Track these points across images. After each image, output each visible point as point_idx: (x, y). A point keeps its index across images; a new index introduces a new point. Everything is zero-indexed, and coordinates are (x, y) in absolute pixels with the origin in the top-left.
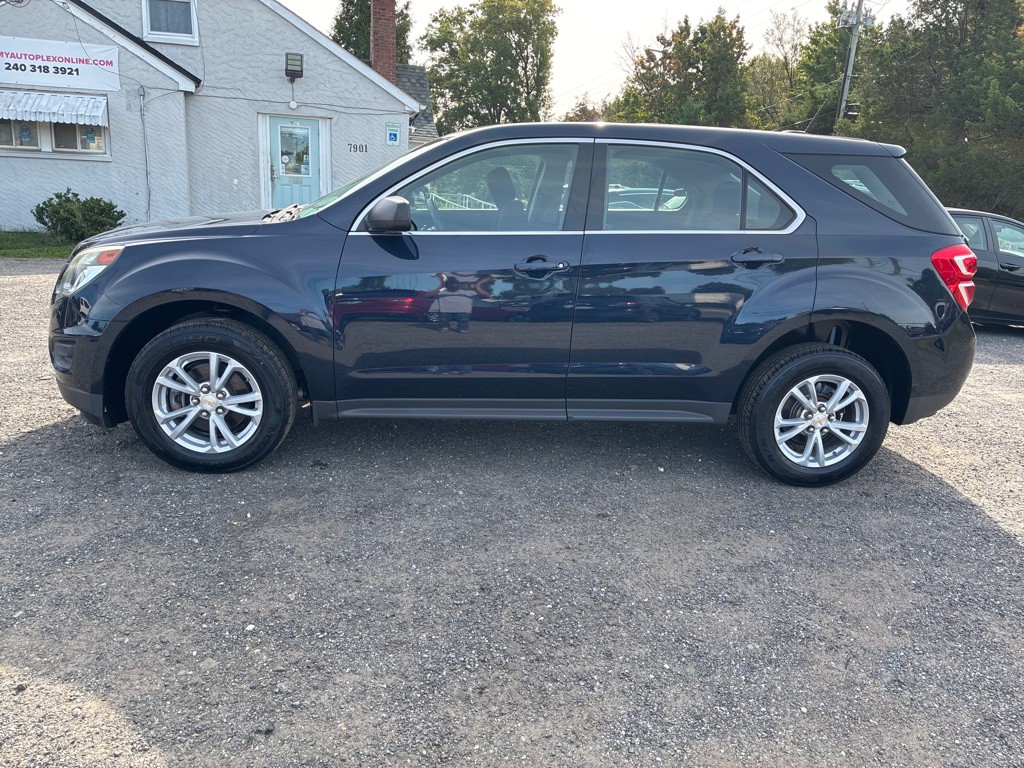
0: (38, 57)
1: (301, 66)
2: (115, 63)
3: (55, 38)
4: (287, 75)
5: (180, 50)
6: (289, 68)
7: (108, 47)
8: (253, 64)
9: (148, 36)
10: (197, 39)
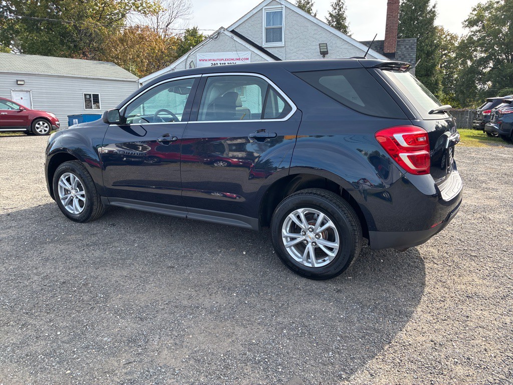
0: (222, 60)
1: (327, 48)
2: (250, 59)
3: (228, 51)
4: (321, 54)
5: (277, 49)
6: (322, 50)
7: (247, 52)
8: (307, 51)
9: (264, 45)
10: (283, 43)
